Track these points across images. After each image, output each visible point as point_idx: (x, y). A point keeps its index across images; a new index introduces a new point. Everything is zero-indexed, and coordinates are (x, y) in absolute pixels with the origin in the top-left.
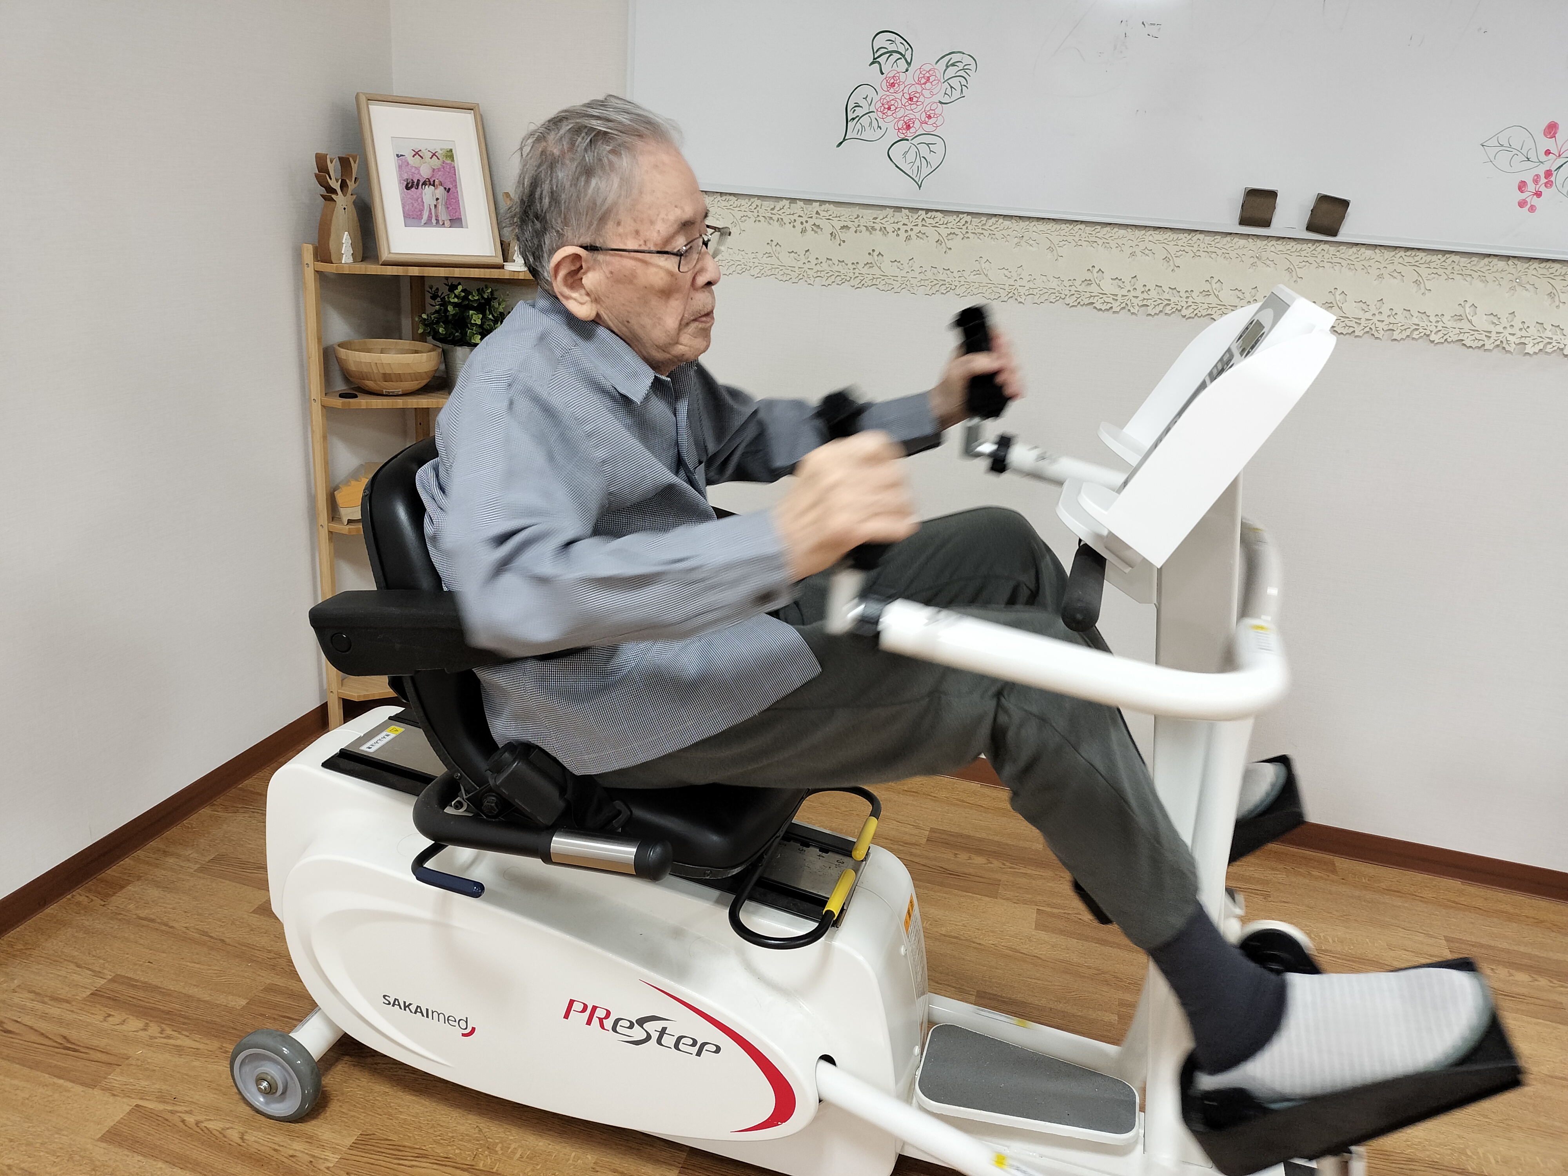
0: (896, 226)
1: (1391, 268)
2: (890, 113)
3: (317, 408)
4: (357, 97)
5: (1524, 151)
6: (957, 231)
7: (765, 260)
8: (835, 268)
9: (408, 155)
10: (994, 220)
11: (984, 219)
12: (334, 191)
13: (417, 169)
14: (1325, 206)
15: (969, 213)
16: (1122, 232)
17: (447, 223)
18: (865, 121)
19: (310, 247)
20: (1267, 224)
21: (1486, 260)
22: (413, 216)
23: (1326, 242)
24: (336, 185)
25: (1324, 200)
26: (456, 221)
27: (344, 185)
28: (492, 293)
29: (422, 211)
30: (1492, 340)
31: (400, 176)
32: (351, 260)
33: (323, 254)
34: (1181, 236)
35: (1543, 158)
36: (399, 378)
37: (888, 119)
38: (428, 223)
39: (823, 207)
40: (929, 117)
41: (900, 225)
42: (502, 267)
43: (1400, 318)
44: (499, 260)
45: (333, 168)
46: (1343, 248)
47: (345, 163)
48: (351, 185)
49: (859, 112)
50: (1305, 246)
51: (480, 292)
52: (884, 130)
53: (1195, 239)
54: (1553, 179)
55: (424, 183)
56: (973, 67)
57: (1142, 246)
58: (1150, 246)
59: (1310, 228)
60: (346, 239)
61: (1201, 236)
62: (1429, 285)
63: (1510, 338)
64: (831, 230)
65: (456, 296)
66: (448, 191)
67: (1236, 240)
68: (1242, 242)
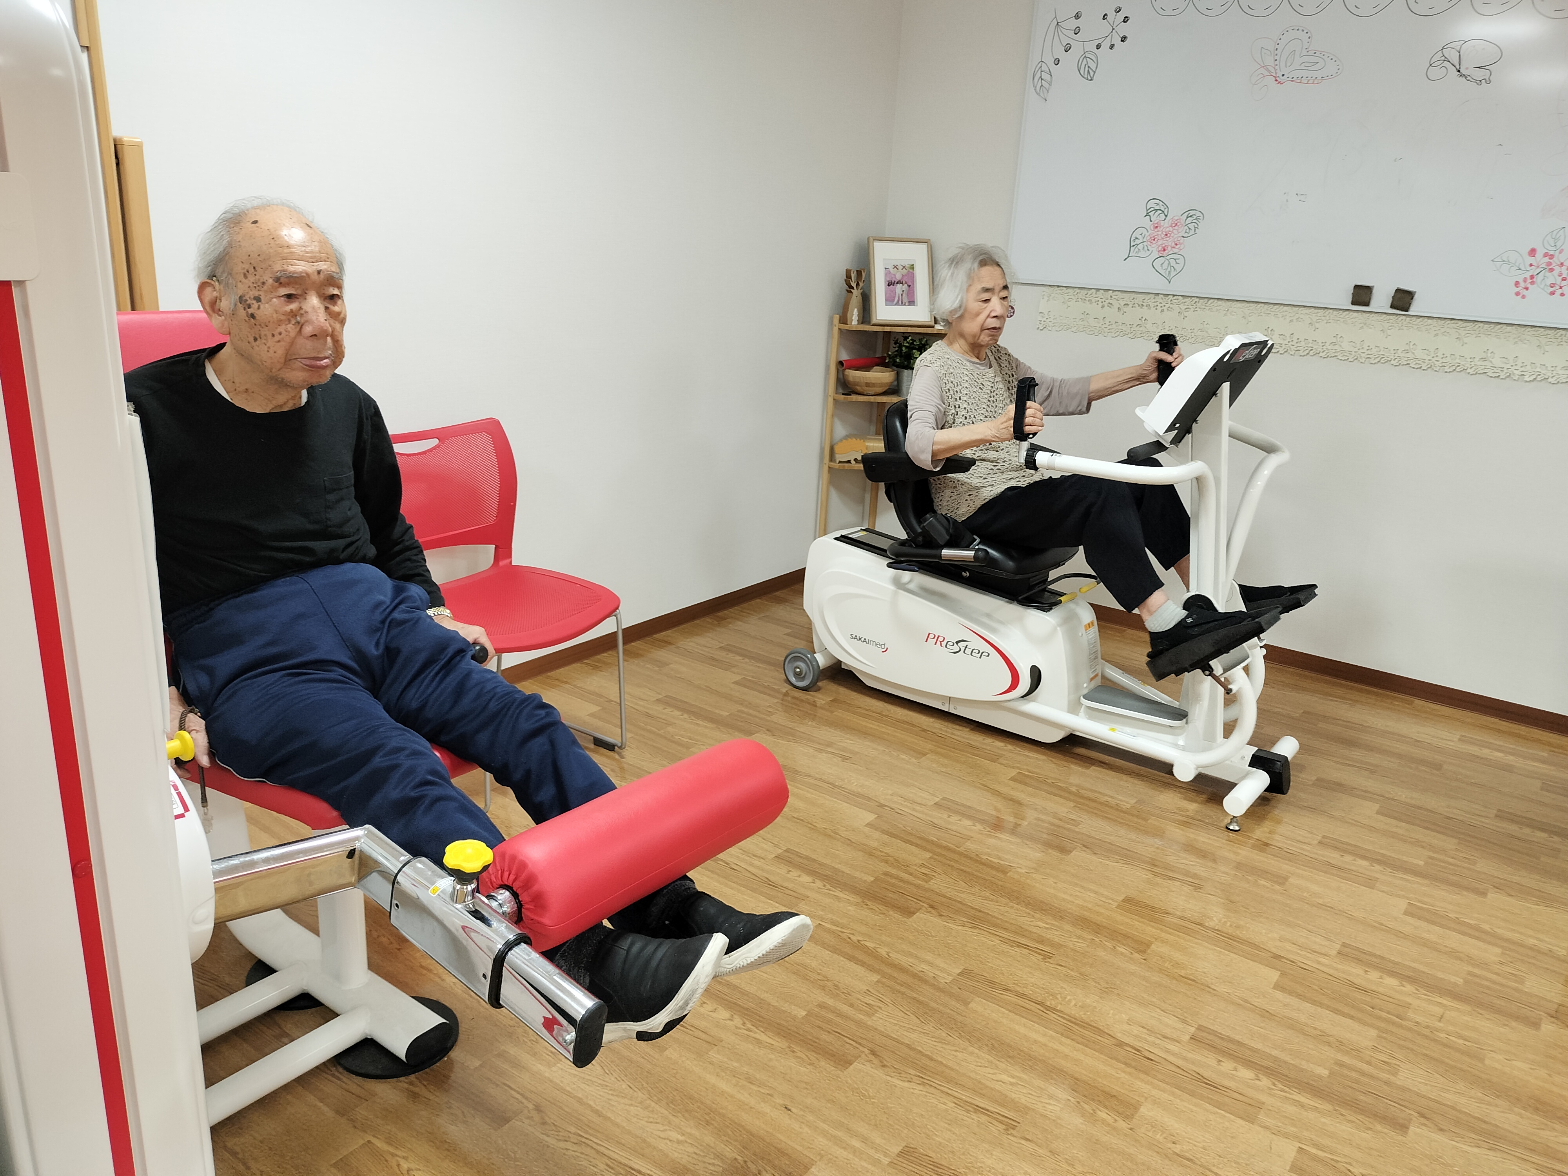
0: (1156, 304)
1: (1443, 330)
2: (1154, 242)
3: (831, 400)
4: (868, 238)
5: (1517, 264)
6: (1190, 307)
7: (1081, 323)
8: (1120, 327)
9: (891, 267)
10: (1212, 301)
11: (1206, 300)
12: (853, 288)
13: (895, 275)
14: (1399, 295)
15: (1197, 297)
16: (1286, 308)
17: (907, 304)
18: (1140, 247)
19: (838, 316)
20: (1367, 304)
21: (1500, 326)
22: (890, 300)
23: (1404, 315)
24: (854, 284)
25: (1398, 291)
26: (912, 303)
27: (858, 284)
28: (926, 341)
29: (894, 297)
30: (1504, 373)
31: (886, 279)
32: (856, 323)
33: (844, 320)
34: (1319, 311)
35: (1529, 268)
36: (874, 385)
37: (1153, 246)
38: (897, 304)
39: (1115, 293)
40: (1176, 245)
41: (1158, 303)
42: (933, 327)
43: (1448, 359)
44: (932, 323)
45: (853, 276)
46: (1414, 318)
47: (859, 273)
48: (861, 284)
49: (1137, 242)
50: (1391, 317)
51: (920, 340)
52: (1150, 252)
53: (1327, 312)
54: (1534, 280)
55: (897, 283)
56: (1201, 218)
57: (1297, 316)
58: (1302, 316)
59: (1392, 307)
60: (856, 312)
61: (1331, 311)
62: (1466, 340)
63: (1516, 372)
64: (1119, 306)
65: (907, 343)
66: (909, 286)
67: (1351, 313)
68: (1355, 314)
